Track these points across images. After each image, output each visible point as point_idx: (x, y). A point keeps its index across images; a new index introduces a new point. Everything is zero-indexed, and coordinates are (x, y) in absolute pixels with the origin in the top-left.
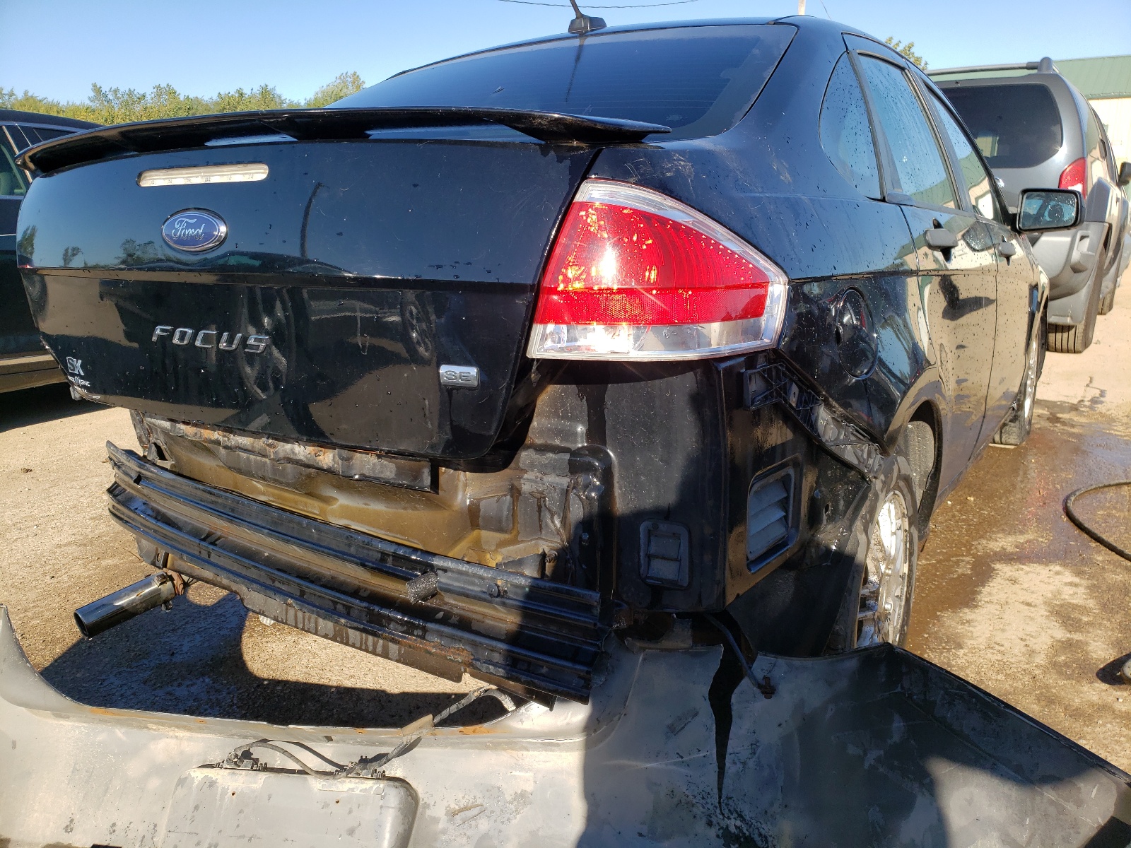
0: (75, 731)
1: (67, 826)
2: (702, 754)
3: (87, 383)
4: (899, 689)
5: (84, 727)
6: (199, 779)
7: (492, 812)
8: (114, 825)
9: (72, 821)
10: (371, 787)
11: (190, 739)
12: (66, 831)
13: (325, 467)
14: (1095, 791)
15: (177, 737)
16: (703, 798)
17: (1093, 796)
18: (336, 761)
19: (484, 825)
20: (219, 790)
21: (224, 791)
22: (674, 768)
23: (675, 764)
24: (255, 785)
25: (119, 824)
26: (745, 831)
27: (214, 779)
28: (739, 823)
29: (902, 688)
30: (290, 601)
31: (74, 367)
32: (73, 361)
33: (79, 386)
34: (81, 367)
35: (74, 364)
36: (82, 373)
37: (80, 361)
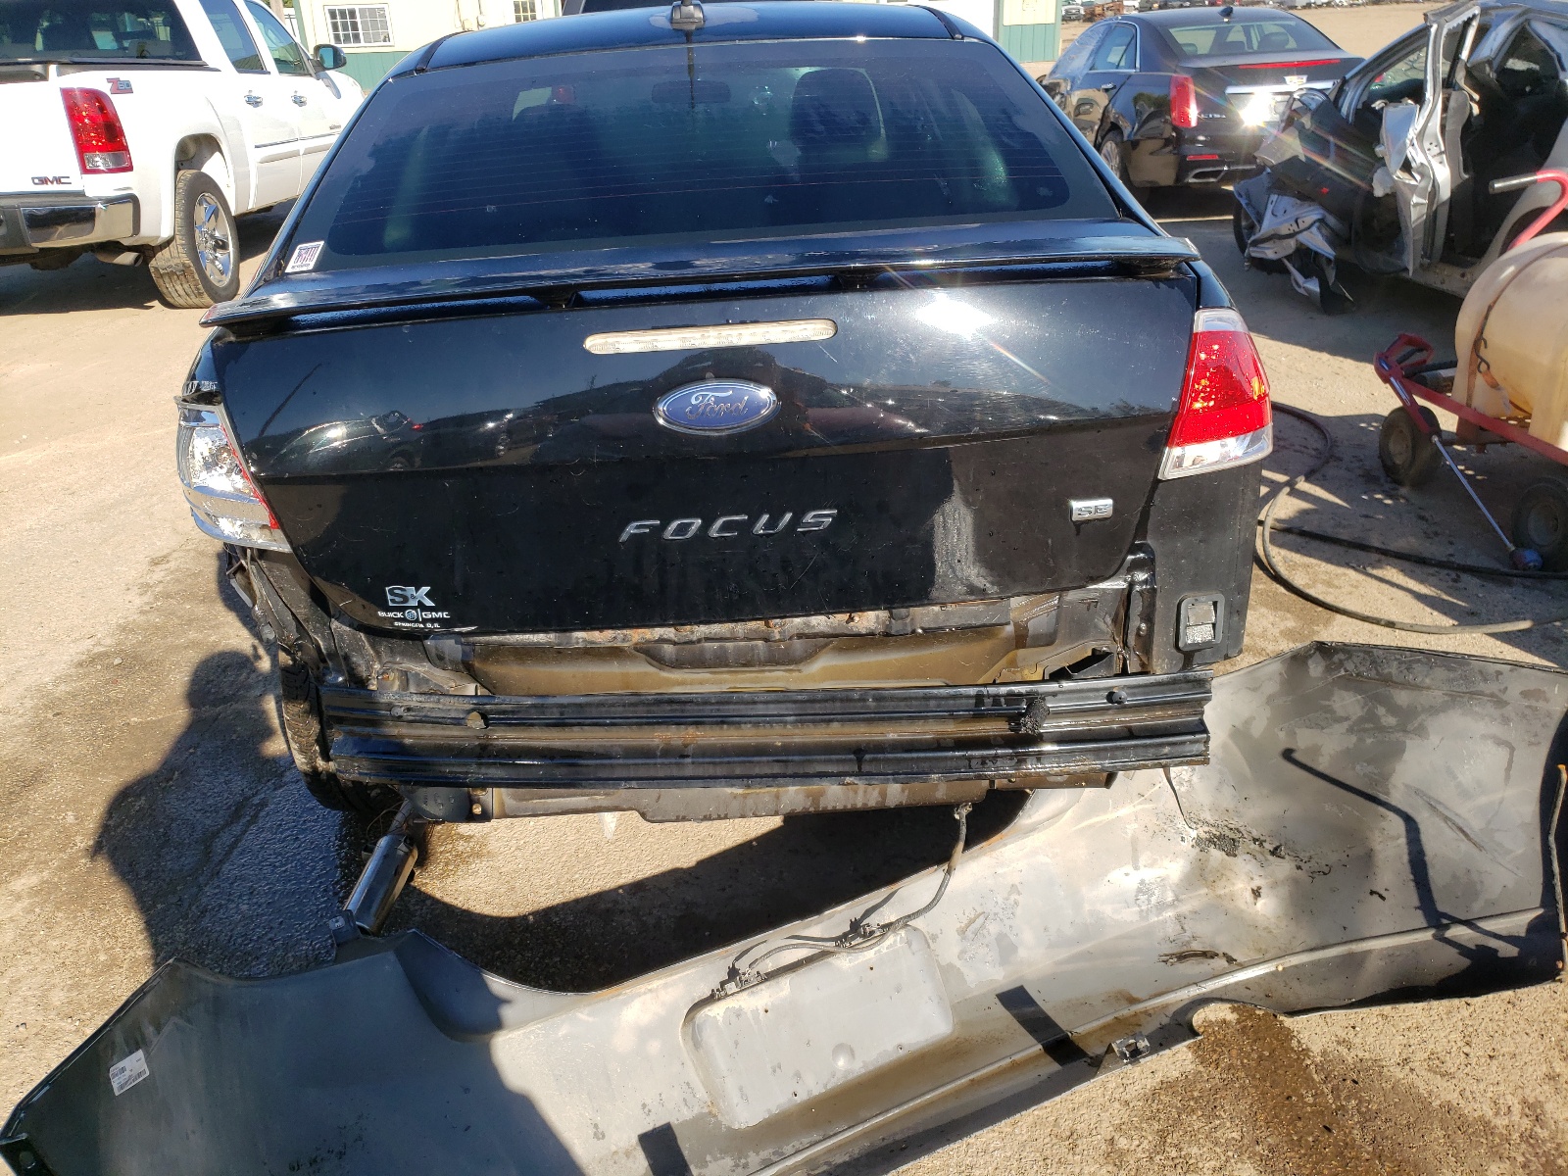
0: (530, 1038)
1: (595, 1134)
2: (1157, 787)
3: (445, 615)
4: (1343, 673)
5: (539, 1029)
6: (722, 1014)
7: (996, 914)
8: (644, 1106)
9: (596, 1126)
10: (895, 941)
11: (666, 986)
12: (599, 1139)
13: (864, 631)
14: (1556, 689)
15: (650, 990)
16: (1171, 821)
17: (1556, 692)
18: (827, 936)
19: (993, 928)
20: (749, 1015)
21: (755, 1012)
22: (1140, 807)
23: (1140, 804)
24: (784, 993)
25: (648, 1101)
26: (1215, 832)
27: (737, 1007)
28: (1207, 829)
29: (1346, 671)
30: (848, 780)
31: (406, 599)
32: (404, 590)
33: (417, 621)
34: (428, 595)
35: (408, 594)
36: (429, 603)
37: (426, 589)
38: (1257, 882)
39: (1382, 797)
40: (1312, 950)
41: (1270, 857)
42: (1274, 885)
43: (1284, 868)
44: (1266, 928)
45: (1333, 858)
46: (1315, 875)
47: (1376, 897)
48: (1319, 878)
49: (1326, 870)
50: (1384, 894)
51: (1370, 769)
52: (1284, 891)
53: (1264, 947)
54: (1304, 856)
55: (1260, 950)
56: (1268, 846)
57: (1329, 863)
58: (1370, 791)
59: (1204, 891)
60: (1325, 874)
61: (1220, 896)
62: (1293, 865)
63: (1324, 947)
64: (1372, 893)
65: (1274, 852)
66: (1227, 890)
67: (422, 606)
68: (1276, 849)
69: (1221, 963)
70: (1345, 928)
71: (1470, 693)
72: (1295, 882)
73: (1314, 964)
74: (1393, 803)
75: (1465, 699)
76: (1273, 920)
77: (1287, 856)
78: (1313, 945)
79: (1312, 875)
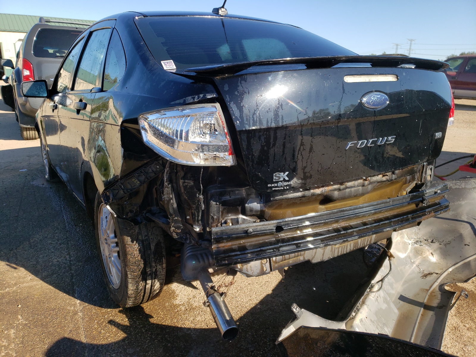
20: (364, 320)
27: (361, 318)
31: (279, 178)
32: (280, 174)
33: (282, 187)
34: (287, 176)
35: (281, 176)
36: (287, 179)
37: (287, 173)
38: (431, 251)
39: (459, 219)
40: (454, 265)
41: (431, 244)
42: (435, 251)
43: (436, 245)
44: (438, 263)
45: (450, 239)
46: (446, 245)
47: (467, 246)
48: (447, 246)
49: (449, 243)
50: (469, 244)
51: (453, 213)
52: (438, 252)
53: (441, 268)
54: (441, 240)
55: (441, 269)
56: (430, 241)
57: (449, 241)
58: (456, 219)
59: (420, 257)
60: (449, 244)
61: (424, 257)
62: (439, 244)
63: (457, 263)
64: (465, 245)
65: (432, 242)
66: (426, 255)
67: (285, 180)
68: (433, 241)
69: (435, 275)
70: (461, 257)
71: (473, 188)
72: (440, 248)
73: (456, 268)
74: (463, 220)
75: (473, 190)
76: (439, 260)
77: (436, 242)
78: (454, 264)
79: (445, 245)
